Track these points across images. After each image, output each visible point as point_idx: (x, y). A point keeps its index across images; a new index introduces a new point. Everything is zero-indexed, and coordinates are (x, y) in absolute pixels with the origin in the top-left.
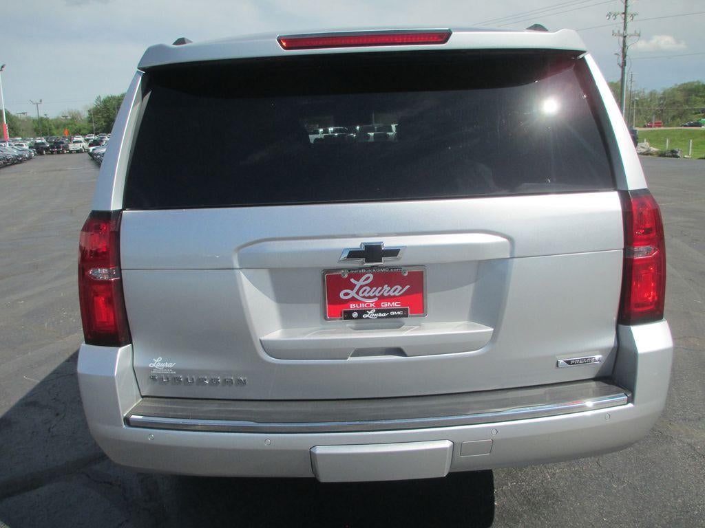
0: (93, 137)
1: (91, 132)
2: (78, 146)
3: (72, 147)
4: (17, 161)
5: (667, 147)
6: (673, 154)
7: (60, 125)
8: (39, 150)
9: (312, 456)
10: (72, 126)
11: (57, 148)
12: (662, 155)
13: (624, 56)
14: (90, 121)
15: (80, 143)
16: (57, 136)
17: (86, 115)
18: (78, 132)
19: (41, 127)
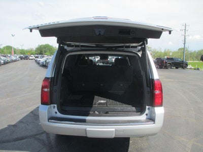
0: (36, 55)
1: (36, 54)
2: (32, 58)
3: (30, 58)
4: (15, 61)
5: (197, 67)
6: (198, 69)
7: (27, 51)
8: (21, 58)
9: (86, 130)
10: (31, 52)
11: (26, 58)
12: (195, 69)
13: (185, 41)
14: (36, 51)
15: (33, 57)
16: (27, 54)
17: (35, 49)
18: (32, 54)
19: (22, 52)
